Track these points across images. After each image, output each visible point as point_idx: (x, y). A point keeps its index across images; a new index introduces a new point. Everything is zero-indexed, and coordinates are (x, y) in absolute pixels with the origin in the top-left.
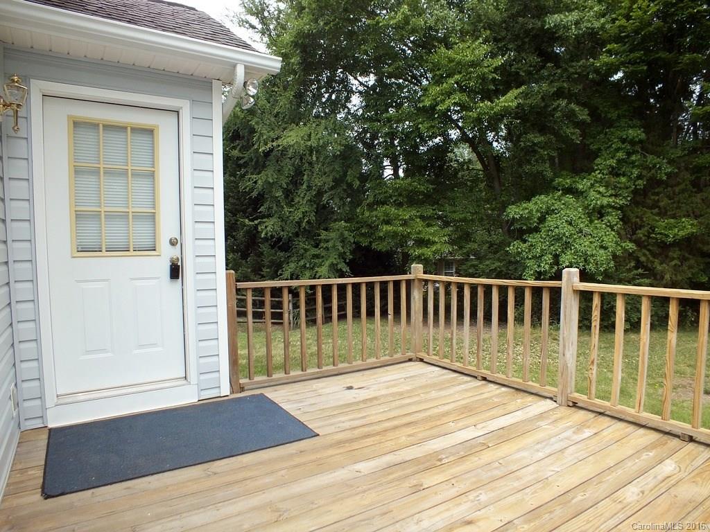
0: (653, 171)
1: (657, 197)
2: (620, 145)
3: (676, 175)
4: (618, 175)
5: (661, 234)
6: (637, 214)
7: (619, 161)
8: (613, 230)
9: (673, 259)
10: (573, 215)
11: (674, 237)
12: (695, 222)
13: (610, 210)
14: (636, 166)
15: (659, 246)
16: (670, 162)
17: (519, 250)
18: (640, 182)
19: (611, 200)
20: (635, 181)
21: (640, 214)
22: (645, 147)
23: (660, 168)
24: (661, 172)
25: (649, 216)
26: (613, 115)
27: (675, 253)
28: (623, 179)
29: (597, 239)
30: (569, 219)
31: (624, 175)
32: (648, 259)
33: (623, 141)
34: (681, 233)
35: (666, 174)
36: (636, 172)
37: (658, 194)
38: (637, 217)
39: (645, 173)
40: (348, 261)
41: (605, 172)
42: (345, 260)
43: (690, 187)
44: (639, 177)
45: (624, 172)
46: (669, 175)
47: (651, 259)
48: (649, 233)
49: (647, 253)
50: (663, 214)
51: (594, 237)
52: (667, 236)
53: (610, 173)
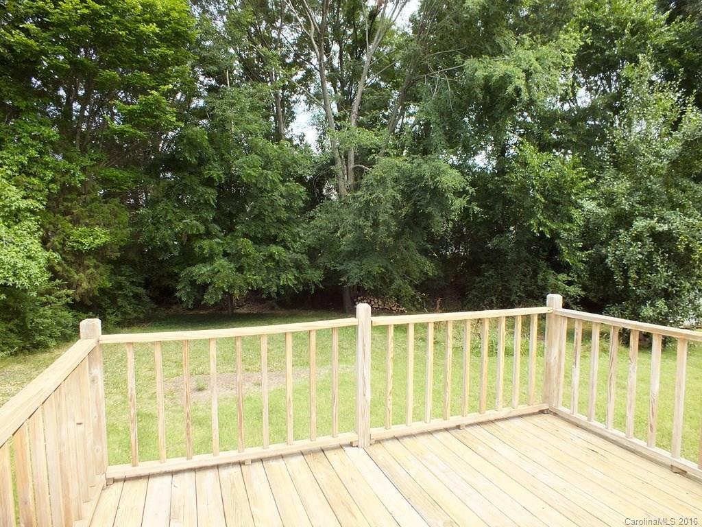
0: (67, 177)
1: (70, 205)
3: (86, 184)
4: (28, 175)
5: (77, 242)
6: (50, 220)
7: (31, 159)
8: (34, 237)
9: (88, 267)
11: (89, 246)
12: (108, 231)
13: (28, 214)
14: (50, 168)
15: (74, 255)
16: (83, 170)
18: (54, 186)
19: (29, 203)
20: (48, 184)
21: (53, 220)
23: (74, 174)
24: (75, 179)
25: (65, 223)
27: (88, 262)
28: (35, 181)
29: (22, 248)
31: (35, 176)
32: (64, 268)
33: (35, 138)
34: (97, 242)
35: (80, 181)
36: (50, 175)
37: (70, 201)
38: (50, 223)
39: (58, 177)
41: (14, 169)
44: (53, 181)
45: (35, 173)
46: (83, 183)
47: (67, 268)
48: (64, 241)
50: (76, 222)
51: (18, 246)
52: (82, 244)
53: (20, 172)
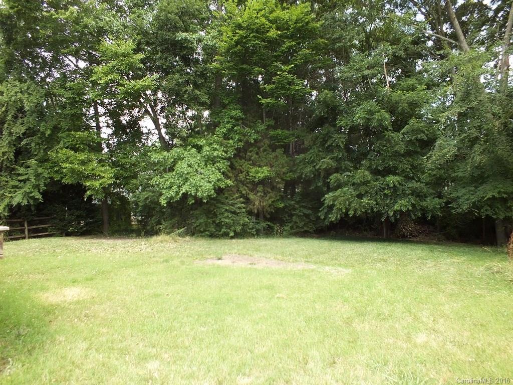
0: (247, 137)
1: (250, 154)
2: (229, 120)
3: (261, 141)
4: (228, 139)
5: (252, 176)
7: (228, 130)
8: (220, 172)
9: (259, 192)
10: (192, 161)
11: (258, 178)
12: (270, 169)
13: (219, 159)
14: (238, 133)
15: (252, 184)
16: (257, 132)
17: (157, 183)
18: (240, 143)
20: (237, 143)
22: (244, 122)
23: (250, 136)
24: (251, 138)
25: (246, 165)
26: (226, 101)
27: (260, 188)
28: (231, 141)
30: (189, 163)
31: (231, 139)
33: (232, 117)
34: (262, 176)
35: (254, 139)
37: (251, 152)
38: (240, 166)
39: (242, 138)
40: (41, 191)
41: (220, 136)
42: (39, 190)
43: (268, 148)
44: (239, 140)
45: (231, 137)
46: (255, 140)
47: (248, 192)
48: (246, 176)
49: (246, 188)
50: (254, 164)
52: (255, 178)
53: (223, 137)
